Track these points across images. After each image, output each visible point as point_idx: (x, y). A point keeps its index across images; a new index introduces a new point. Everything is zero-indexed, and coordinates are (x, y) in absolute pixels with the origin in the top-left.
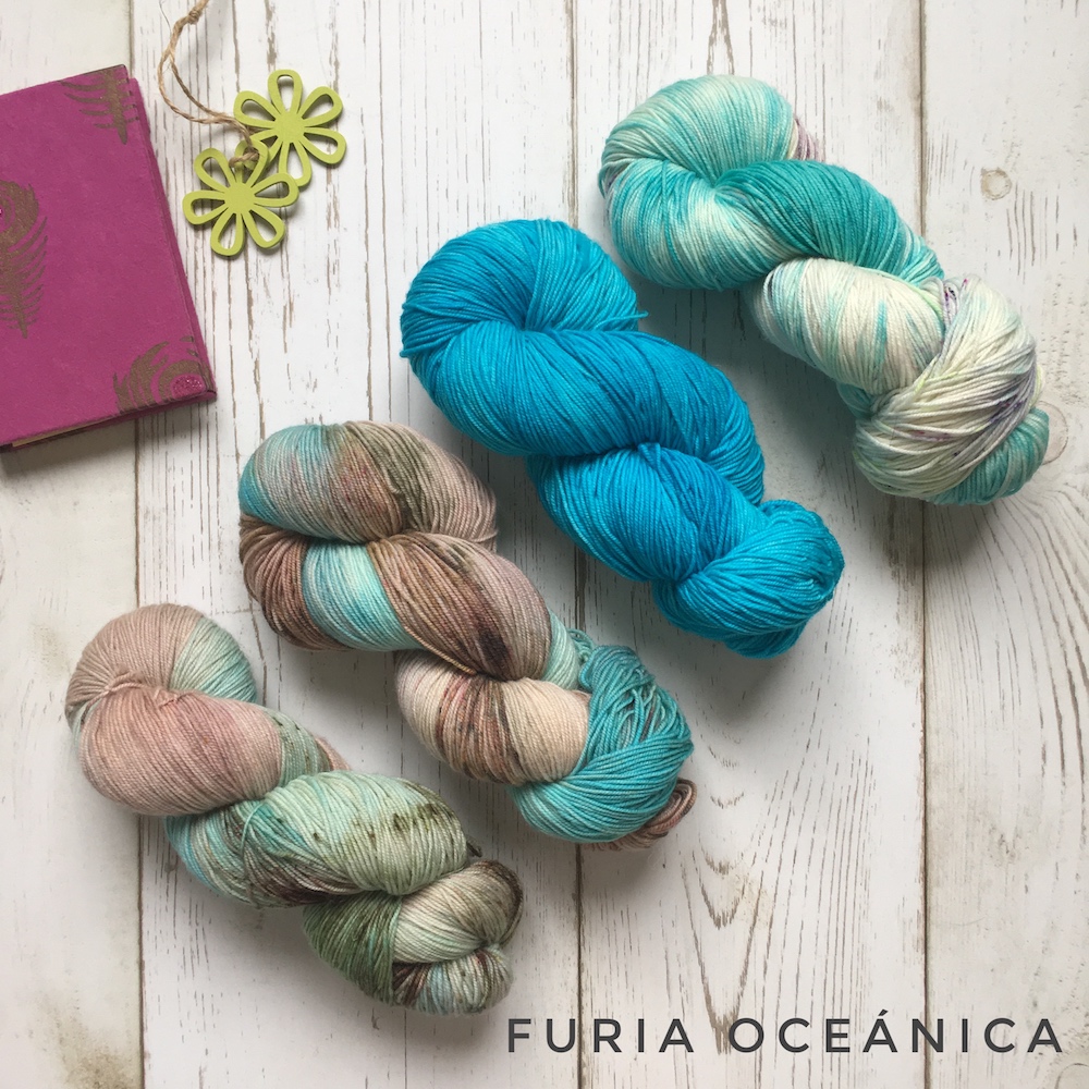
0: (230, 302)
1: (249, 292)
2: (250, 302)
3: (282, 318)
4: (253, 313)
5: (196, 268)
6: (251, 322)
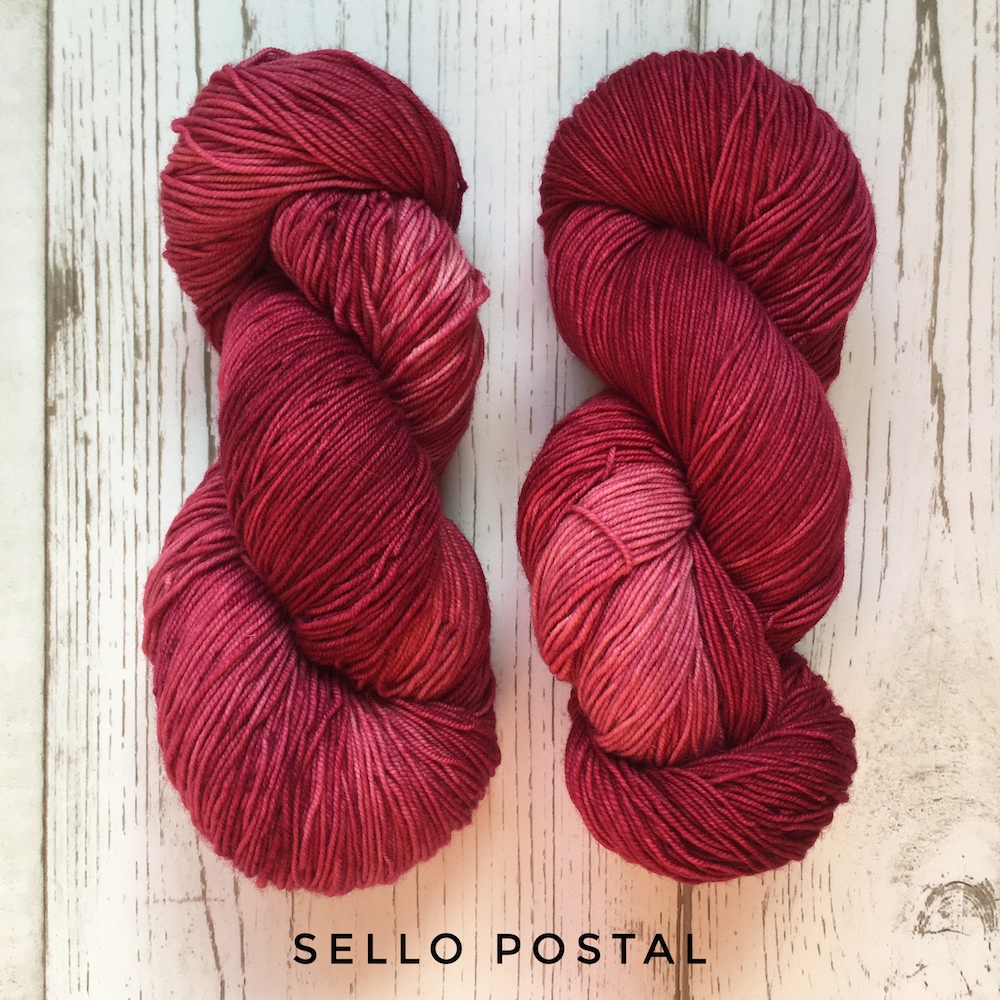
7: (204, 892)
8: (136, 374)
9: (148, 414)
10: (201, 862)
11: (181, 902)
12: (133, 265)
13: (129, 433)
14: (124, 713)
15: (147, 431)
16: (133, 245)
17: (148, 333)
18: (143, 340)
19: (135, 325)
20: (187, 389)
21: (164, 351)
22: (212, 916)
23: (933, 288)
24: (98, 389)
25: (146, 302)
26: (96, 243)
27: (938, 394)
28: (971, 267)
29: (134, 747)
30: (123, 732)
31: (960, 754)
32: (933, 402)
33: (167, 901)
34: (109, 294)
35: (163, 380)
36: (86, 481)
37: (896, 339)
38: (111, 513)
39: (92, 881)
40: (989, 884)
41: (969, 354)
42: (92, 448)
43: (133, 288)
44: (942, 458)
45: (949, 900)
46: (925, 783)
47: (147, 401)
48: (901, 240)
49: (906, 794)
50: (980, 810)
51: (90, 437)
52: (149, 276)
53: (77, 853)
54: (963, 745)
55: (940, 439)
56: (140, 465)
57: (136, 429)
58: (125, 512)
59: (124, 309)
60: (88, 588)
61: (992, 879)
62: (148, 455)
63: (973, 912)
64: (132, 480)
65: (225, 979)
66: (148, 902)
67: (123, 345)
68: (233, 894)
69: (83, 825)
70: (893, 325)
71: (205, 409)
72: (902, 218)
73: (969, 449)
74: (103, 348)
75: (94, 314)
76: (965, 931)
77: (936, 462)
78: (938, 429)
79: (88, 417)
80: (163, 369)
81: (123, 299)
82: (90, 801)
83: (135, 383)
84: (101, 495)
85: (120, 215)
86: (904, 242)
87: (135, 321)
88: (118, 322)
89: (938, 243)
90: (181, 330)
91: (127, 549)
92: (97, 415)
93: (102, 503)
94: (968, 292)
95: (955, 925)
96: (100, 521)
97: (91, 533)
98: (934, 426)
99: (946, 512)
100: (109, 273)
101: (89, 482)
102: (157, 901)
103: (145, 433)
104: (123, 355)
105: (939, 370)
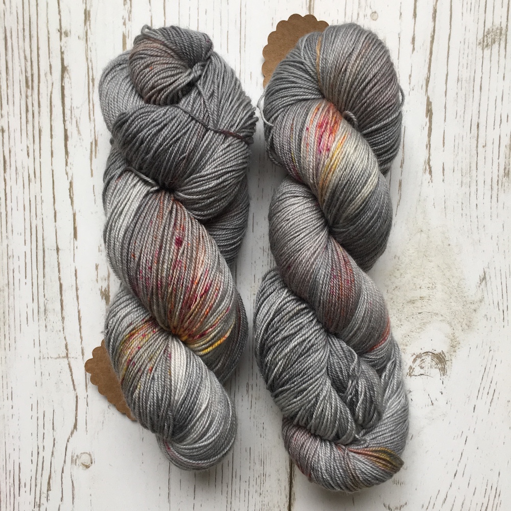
0: (52, 137)
1: (66, 131)
2: (66, 138)
3: (89, 151)
4: (68, 146)
5: (27, 111)
6: (67, 153)
7: (67, 354)
8: (27, 97)
9: (33, 117)
10: (66, 340)
11: (56, 359)
12: (24, 40)
13: (24, 127)
14: (26, 268)
15: (33, 126)
16: (24, 29)
17: (32, 75)
18: (30, 79)
19: (26, 71)
20: (53, 105)
21: (41, 84)
22: (71, 365)
23: (429, 57)
24: (8, 104)
25: (31, 59)
26: (5, 27)
27: (429, 112)
28: (449, 47)
29: (31, 284)
30: (26, 277)
31: (432, 291)
32: (427, 116)
33: (50, 358)
34: (13, 55)
35: (41, 100)
36: (3, 151)
37: (410, 83)
38: (16, 168)
39: (12, 348)
40: (443, 353)
41: (446, 92)
42: (6, 134)
43: (24, 51)
44: (430, 145)
45: (424, 361)
46: (414, 305)
47: (33, 111)
48: (414, 32)
49: (405, 310)
50: (441, 318)
51: (4, 129)
52: (32, 45)
53: (5, 335)
54: (434, 287)
55: (429, 135)
56: (30, 144)
57: (28, 125)
58: (23, 168)
59: (20, 62)
60: (6, 206)
61: (445, 351)
62: (34, 139)
63: (435, 366)
64: (26, 151)
65: (78, 395)
66: (40, 359)
67: (20, 82)
68: (81, 355)
69: (7, 321)
70: (408, 76)
71: (62, 115)
72: (415, 19)
73: (444, 141)
74: (10, 84)
75: (5, 65)
76: (431, 375)
77: (427, 147)
78: (429, 130)
79: (3, 118)
80: (41, 94)
81: (19, 57)
82: (10, 310)
83: (26, 101)
84: (11, 158)
85: (17, 13)
86: (415, 33)
87: (26, 69)
88: (17, 70)
89: (432, 34)
90: (49, 74)
91: (25, 186)
92: (8, 117)
93: (11, 163)
94: (446, 60)
95: (426, 372)
96: (11, 172)
97: (6, 178)
98: (427, 128)
99: (430, 172)
100: (12, 44)
101: (5, 152)
102: (45, 358)
103: (32, 127)
104: (20, 87)
105: (430, 100)
